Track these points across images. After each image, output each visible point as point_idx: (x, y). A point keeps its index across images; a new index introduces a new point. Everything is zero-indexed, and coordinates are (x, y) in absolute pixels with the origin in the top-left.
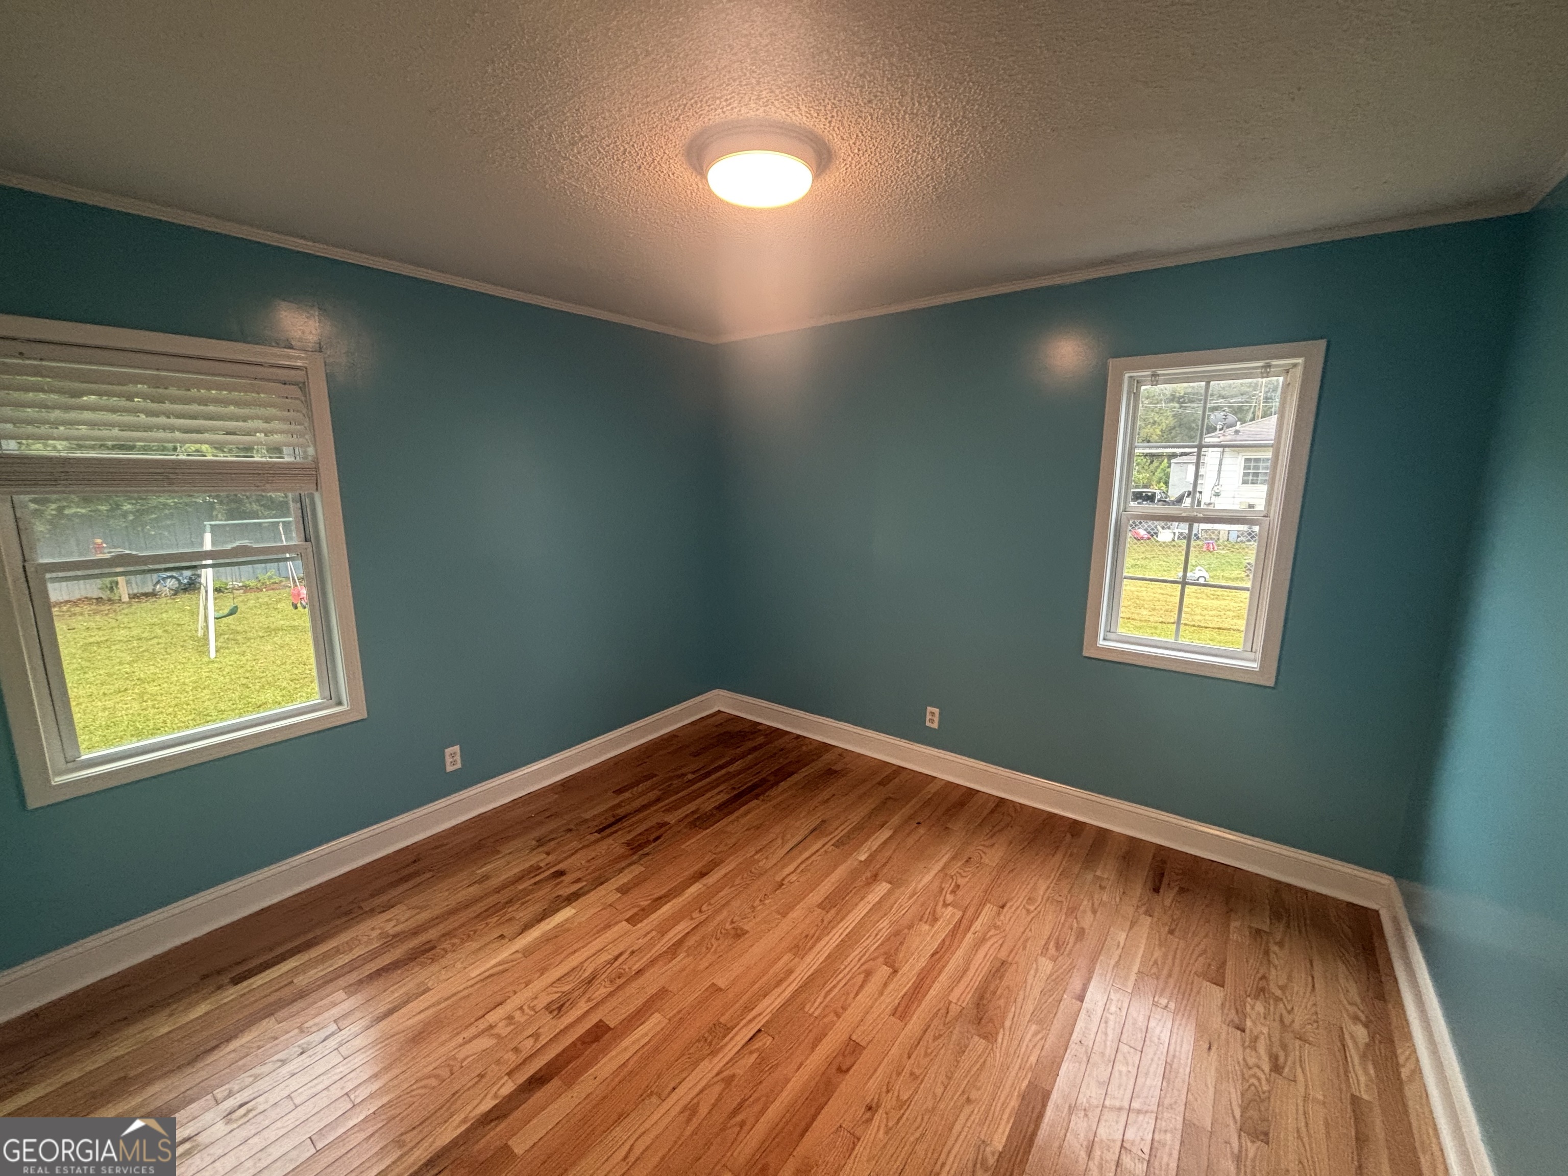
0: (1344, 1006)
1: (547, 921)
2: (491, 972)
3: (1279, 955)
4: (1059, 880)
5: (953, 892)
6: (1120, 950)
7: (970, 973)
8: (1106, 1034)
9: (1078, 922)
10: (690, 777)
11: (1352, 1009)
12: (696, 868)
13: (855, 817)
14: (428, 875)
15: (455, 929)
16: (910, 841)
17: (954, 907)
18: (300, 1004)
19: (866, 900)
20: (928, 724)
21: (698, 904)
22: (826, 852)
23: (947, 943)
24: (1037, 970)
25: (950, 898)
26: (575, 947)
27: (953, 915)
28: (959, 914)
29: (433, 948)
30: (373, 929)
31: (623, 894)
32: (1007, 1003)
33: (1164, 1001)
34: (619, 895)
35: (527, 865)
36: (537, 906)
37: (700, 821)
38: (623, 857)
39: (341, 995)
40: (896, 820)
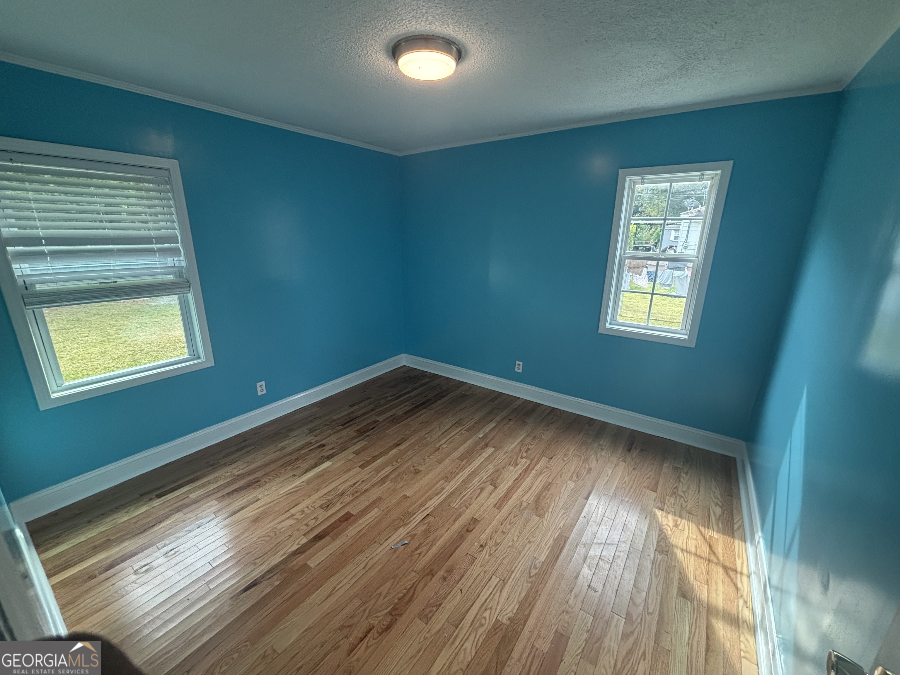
0: (712, 499)
1: (318, 467)
2: (290, 491)
3: (685, 478)
4: (580, 446)
5: (526, 452)
6: (608, 478)
7: (533, 489)
8: (598, 514)
9: (589, 465)
10: (390, 398)
11: (715, 500)
12: (395, 441)
13: (477, 417)
14: (253, 447)
15: (270, 472)
16: (506, 428)
17: (526, 458)
18: (193, 507)
19: (482, 455)
20: (516, 370)
21: (395, 458)
22: (461, 433)
23: (522, 475)
24: (566, 486)
25: (525, 455)
26: (333, 479)
27: (526, 462)
28: (529, 462)
29: (259, 481)
30: (227, 472)
31: (357, 454)
32: (550, 502)
33: (627, 499)
34: (355, 455)
35: (305, 442)
36: (312, 461)
37: (395, 420)
38: (356, 437)
39: (215, 502)
40: (498, 418)
